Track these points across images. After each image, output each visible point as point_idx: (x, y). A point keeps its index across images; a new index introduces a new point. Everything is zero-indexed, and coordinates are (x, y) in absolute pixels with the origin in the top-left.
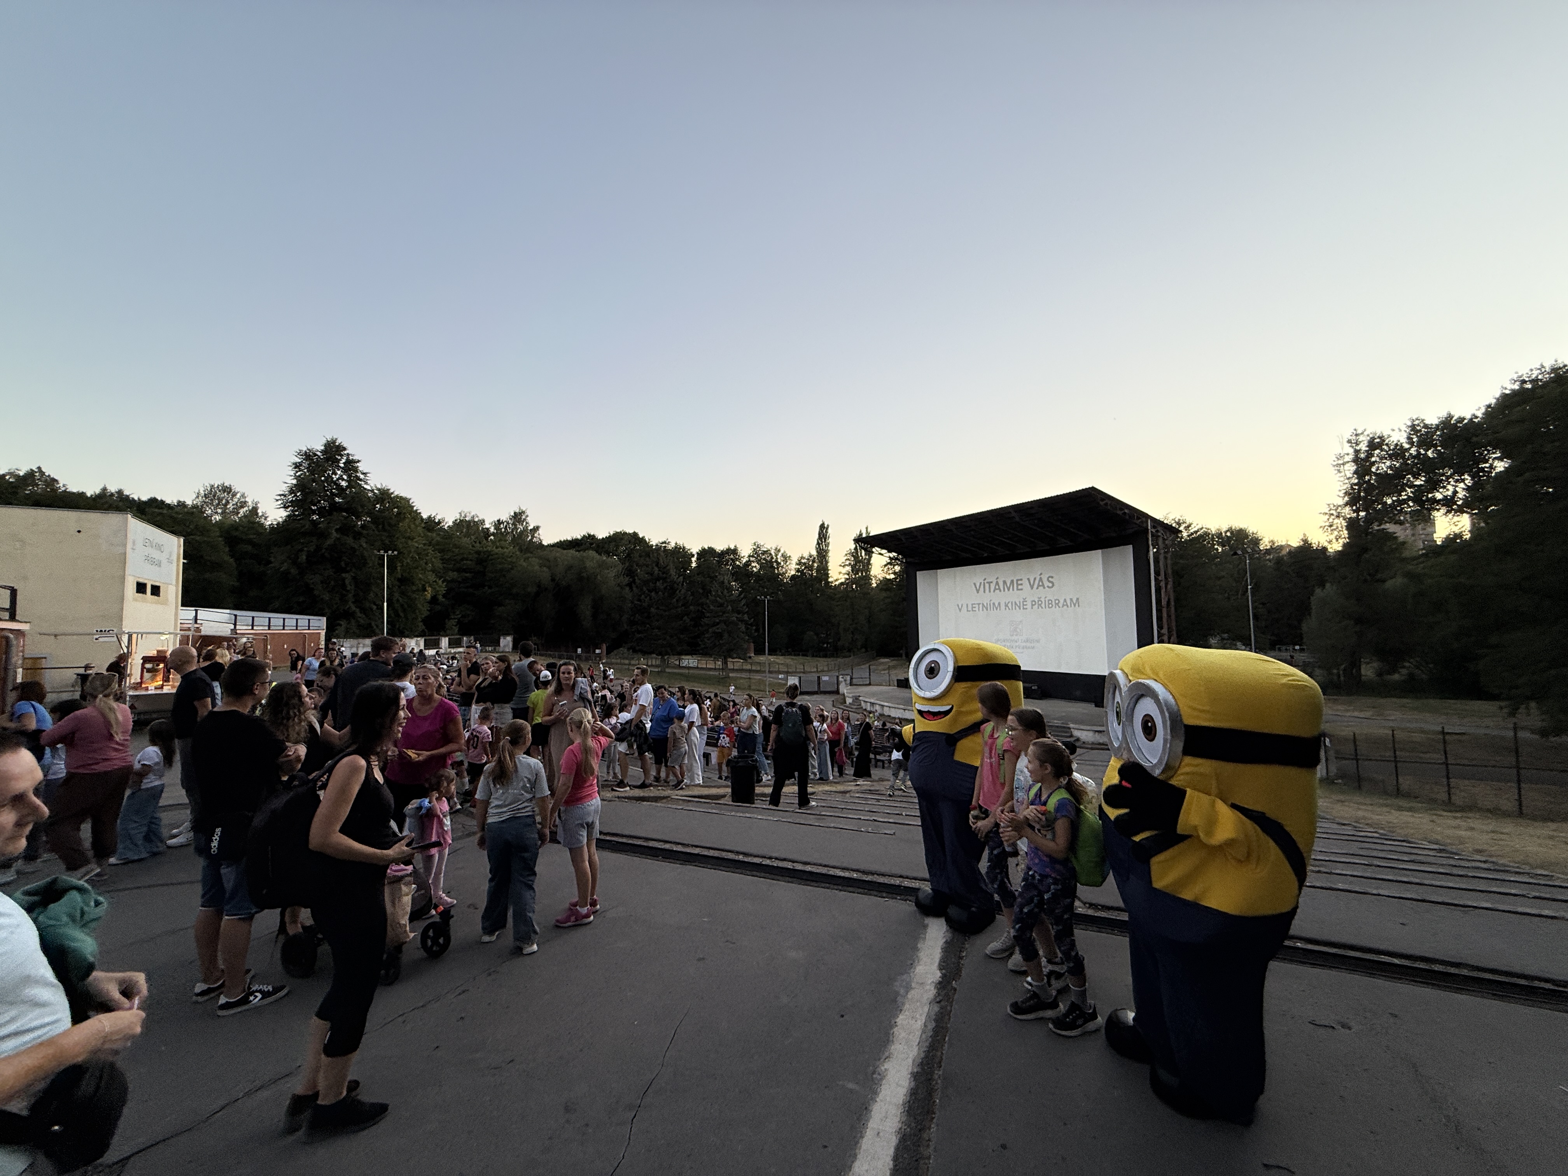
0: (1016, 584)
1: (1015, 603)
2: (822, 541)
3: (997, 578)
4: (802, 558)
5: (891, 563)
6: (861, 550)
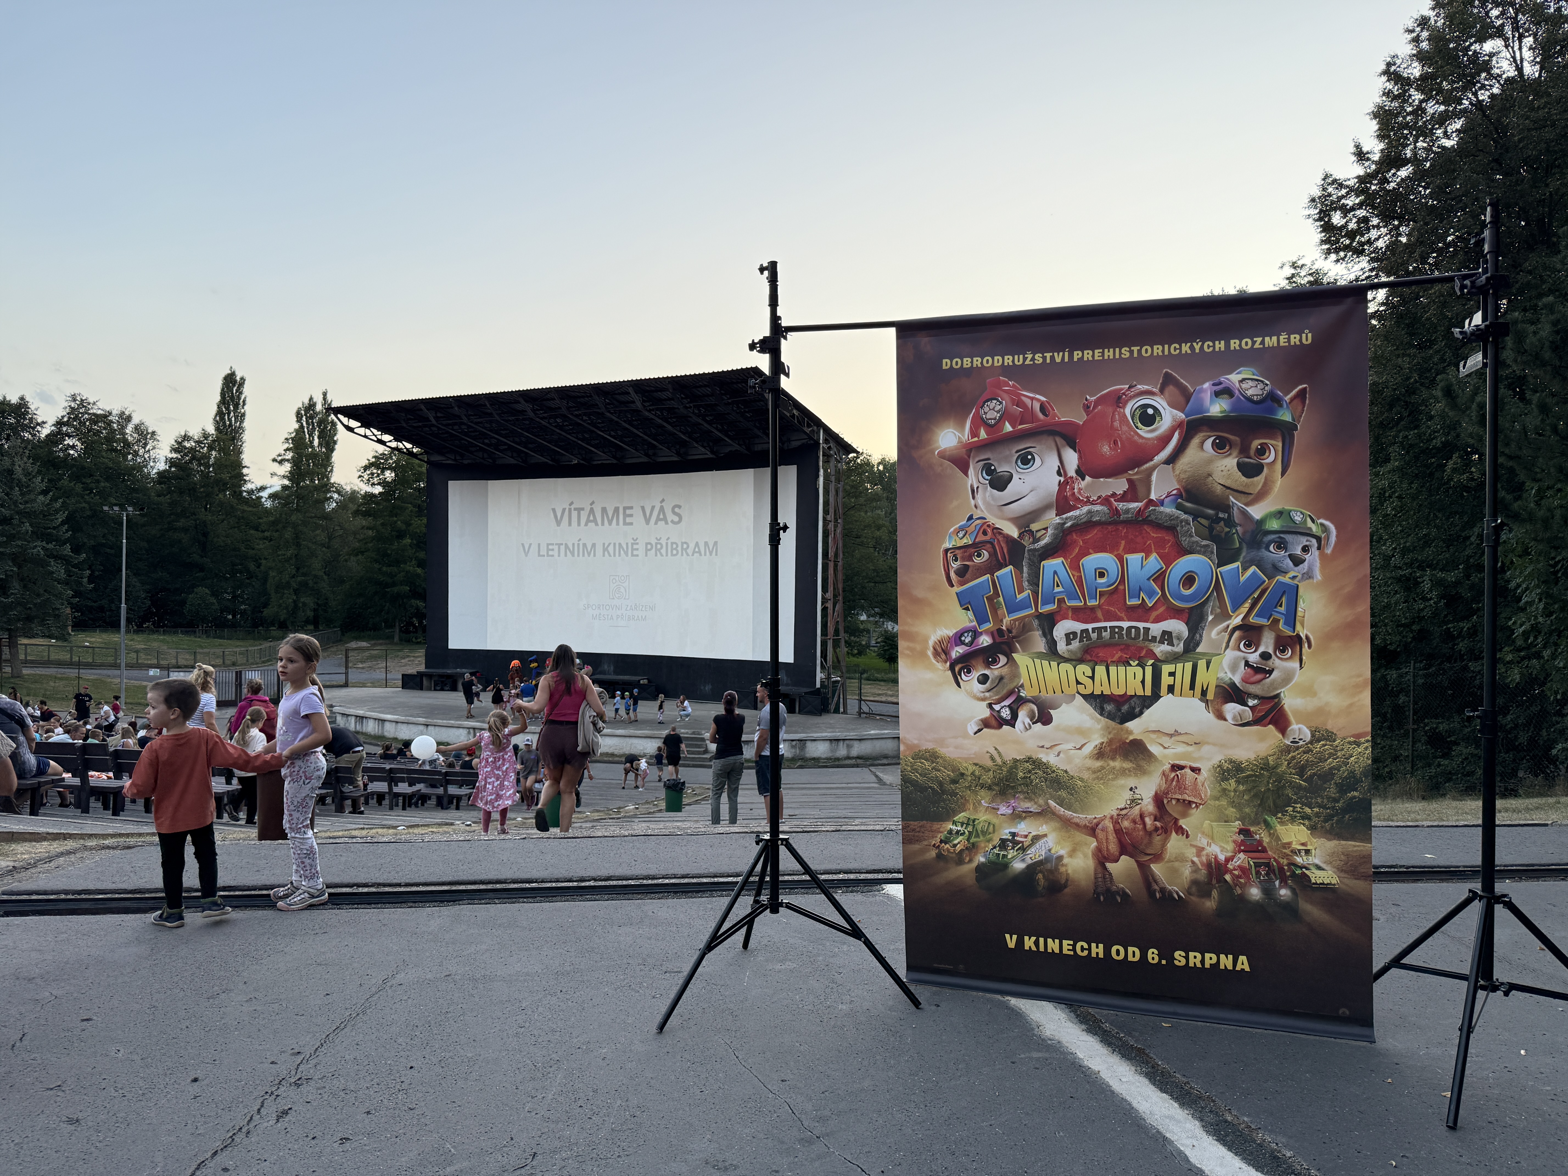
0: (622, 514)
1: (620, 544)
2: (228, 409)
3: (593, 503)
4: (186, 438)
5: (377, 464)
6: (311, 435)
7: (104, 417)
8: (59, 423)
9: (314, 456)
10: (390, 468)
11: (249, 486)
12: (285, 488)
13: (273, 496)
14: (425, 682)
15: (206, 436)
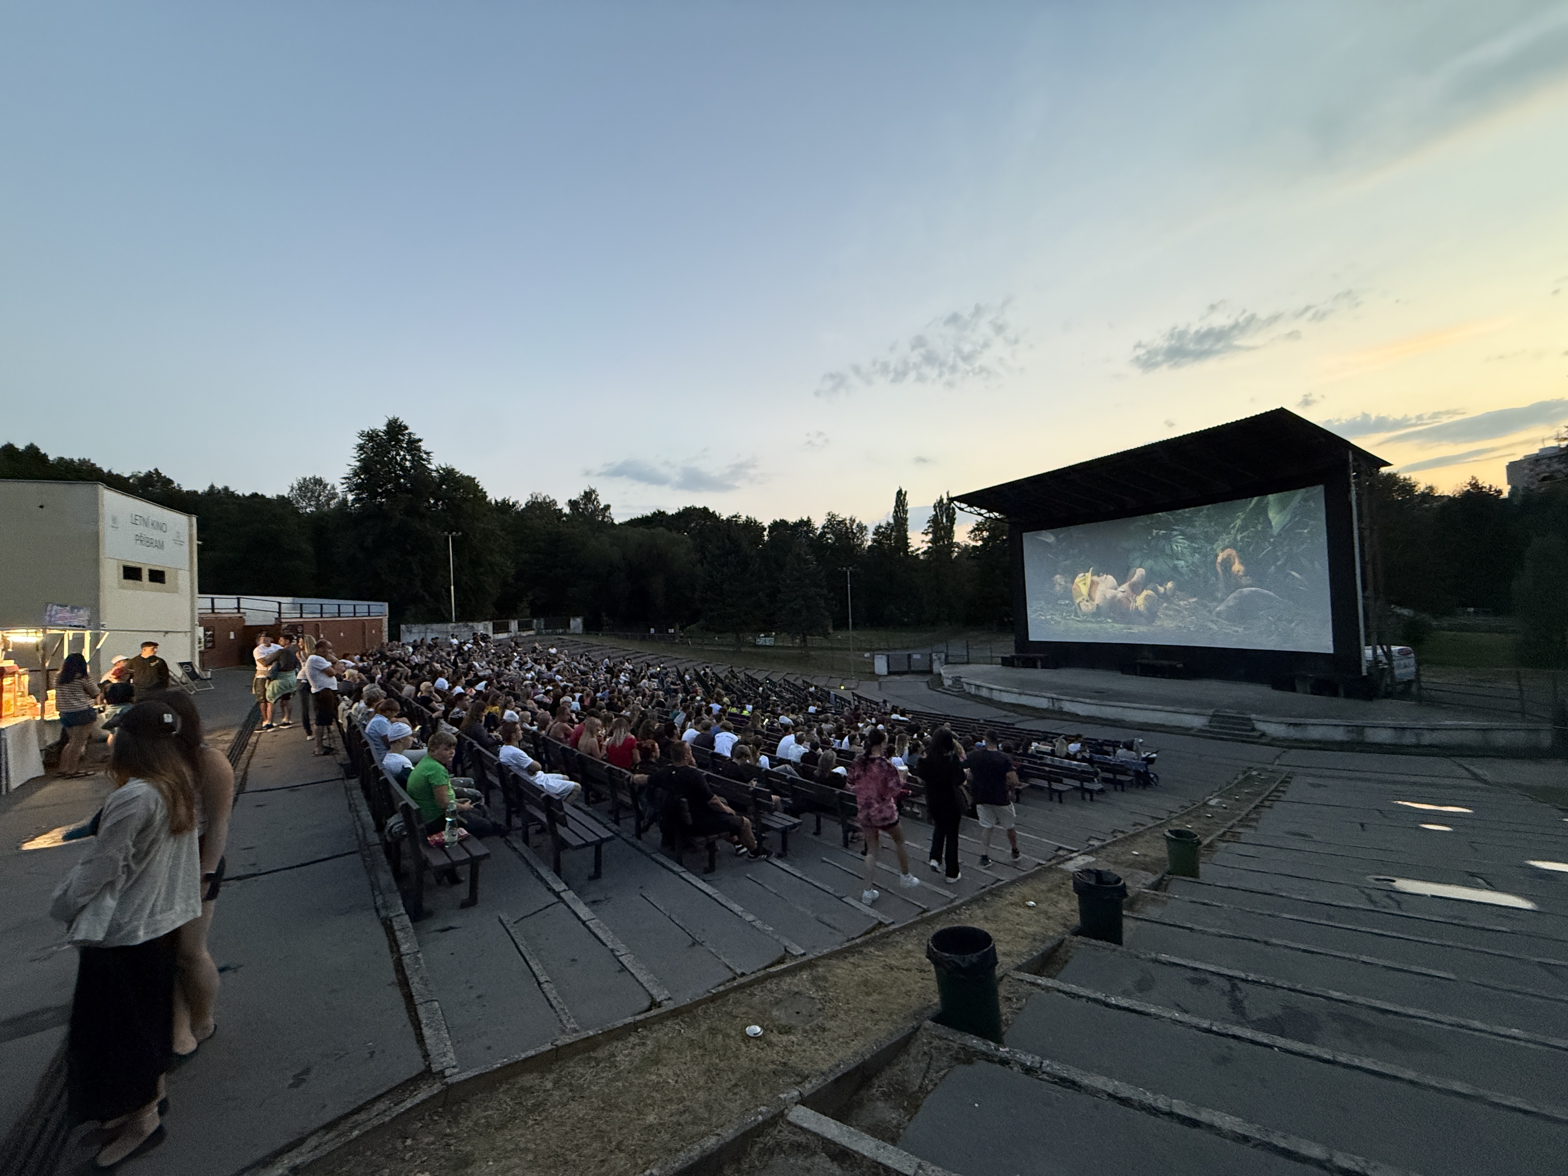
2: (899, 508)
4: (879, 527)
5: (978, 528)
6: (942, 516)
7: (843, 522)
8: (824, 527)
9: (944, 528)
10: (986, 530)
11: (911, 549)
12: (929, 548)
13: (924, 553)
14: (1016, 662)
15: (889, 524)
